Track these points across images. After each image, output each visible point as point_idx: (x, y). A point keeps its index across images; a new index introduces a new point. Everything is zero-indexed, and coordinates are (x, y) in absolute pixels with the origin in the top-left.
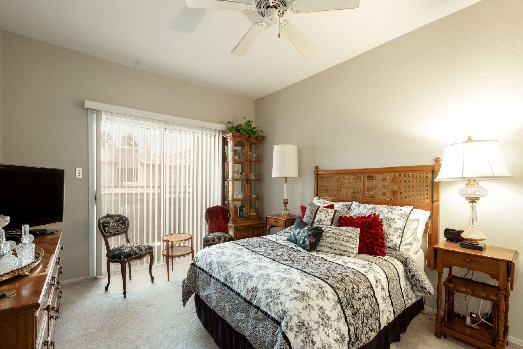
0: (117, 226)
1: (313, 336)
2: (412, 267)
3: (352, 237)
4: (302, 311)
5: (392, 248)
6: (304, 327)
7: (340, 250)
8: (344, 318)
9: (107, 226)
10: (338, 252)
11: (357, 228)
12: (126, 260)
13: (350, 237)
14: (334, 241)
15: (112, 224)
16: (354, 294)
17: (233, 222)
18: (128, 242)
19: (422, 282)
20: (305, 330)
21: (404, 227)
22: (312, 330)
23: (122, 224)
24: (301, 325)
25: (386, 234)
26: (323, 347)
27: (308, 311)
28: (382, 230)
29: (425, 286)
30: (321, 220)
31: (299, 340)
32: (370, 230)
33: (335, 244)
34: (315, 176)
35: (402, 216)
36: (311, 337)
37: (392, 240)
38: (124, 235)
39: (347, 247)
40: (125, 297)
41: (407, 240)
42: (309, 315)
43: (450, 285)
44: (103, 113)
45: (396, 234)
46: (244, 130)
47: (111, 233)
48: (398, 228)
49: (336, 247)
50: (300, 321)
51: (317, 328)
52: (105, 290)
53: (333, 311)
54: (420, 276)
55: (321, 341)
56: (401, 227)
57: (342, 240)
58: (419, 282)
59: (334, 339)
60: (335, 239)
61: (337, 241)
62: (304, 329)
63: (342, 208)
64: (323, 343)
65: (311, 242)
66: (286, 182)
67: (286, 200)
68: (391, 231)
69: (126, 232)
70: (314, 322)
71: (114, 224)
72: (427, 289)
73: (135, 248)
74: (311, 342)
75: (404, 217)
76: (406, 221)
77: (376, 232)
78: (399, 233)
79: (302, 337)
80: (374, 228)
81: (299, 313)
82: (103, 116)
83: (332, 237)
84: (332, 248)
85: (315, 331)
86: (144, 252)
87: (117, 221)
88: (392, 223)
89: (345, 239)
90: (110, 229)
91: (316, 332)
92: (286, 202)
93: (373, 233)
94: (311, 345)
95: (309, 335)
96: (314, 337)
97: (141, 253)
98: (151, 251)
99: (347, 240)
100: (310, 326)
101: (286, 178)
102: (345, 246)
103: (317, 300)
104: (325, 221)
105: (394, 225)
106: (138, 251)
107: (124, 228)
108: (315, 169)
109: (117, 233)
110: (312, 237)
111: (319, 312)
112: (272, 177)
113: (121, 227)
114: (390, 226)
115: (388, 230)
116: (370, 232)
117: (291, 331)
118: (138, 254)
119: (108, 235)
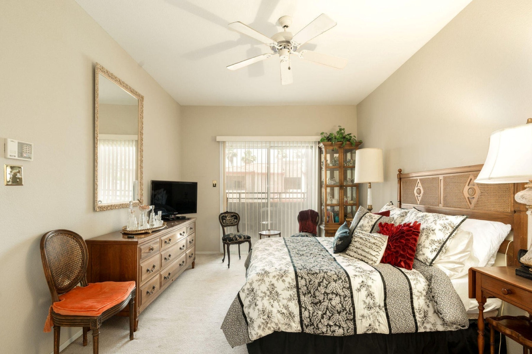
0: (231, 220)
1: (257, 300)
2: (434, 287)
3: (376, 244)
4: (255, 281)
5: (423, 263)
6: (253, 293)
7: (362, 255)
8: (297, 301)
9: (225, 219)
10: (361, 257)
11: (385, 236)
12: (230, 243)
13: (374, 244)
14: (359, 246)
15: (229, 218)
16: (320, 287)
17: (325, 225)
18: (238, 231)
19: (439, 305)
20: (254, 295)
21: (445, 240)
22: (258, 296)
23: (235, 218)
24: (251, 290)
25: (421, 246)
26: (263, 310)
27: (259, 283)
28: (416, 240)
29: (441, 311)
30: (363, 225)
31: (248, 300)
32: (400, 239)
33: (359, 249)
34: (398, 181)
35: (445, 227)
36: (256, 300)
37: (424, 253)
38: (236, 227)
39: (368, 253)
40: (229, 268)
41: (451, 257)
42: (259, 285)
43: (493, 323)
44: (227, 142)
45: (431, 247)
46: (335, 138)
47: (227, 224)
48: (436, 240)
49: (360, 252)
50: (252, 288)
51: (262, 296)
52: (222, 261)
53: (285, 291)
54: (440, 298)
55: (263, 306)
56: (440, 240)
57: (365, 246)
58: (437, 304)
59: (278, 311)
60: (360, 244)
61: (361, 246)
62: (252, 294)
63: (401, 215)
64: (263, 308)
65: (338, 244)
66: (370, 187)
67: (370, 206)
68: (427, 243)
69: (237, 225)
70: (262, 292)
71: (230, 218)
72: (441, 314)
73: (237, 235)
74: (254, 304)
75: (447, 228)
76: (449, 234)
77: (405, 242)
78: (437, 246)
79: (250, 298)
80: (405, 238)
81: (252, 282)
82: (227, 144)
83: (358, 242)
84: (356, 253)
85: (260, 297)
86: (242, 239)
87: (232, 216)
88: (431, 235)
89: (369, 244)
90: (227, 221)
91: (261, 299)
92: (370, 208)
93: (403, 243)
94: (254, 305)
95: (255, 299)
96: (257, 302)
97: (240, 240)
98: (249, 240)
99: (370, 246)
100: (257, 293)
101: (370, 183)
102: (366, 252)
103: (272, 278)
104: (366, 226)
105: (432, 237)
106: (238, 238)
107: (236, 222)
108: (399, 173)
109: (232, 225)
110: (339, 240)
111: (269, 287)
112: (355, 183)
113: (234, 220)
114: (427, 237)
115: (424, 242)
116: (400, 242)
117: (243, 292)
118: (238, 240)
119: (225, 225)
